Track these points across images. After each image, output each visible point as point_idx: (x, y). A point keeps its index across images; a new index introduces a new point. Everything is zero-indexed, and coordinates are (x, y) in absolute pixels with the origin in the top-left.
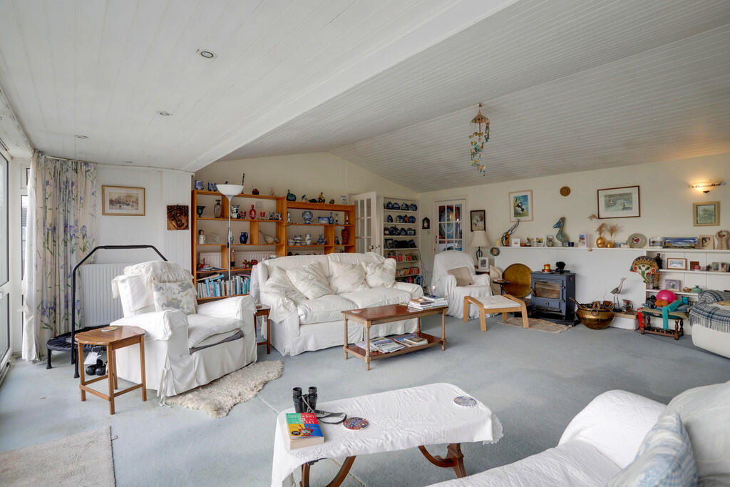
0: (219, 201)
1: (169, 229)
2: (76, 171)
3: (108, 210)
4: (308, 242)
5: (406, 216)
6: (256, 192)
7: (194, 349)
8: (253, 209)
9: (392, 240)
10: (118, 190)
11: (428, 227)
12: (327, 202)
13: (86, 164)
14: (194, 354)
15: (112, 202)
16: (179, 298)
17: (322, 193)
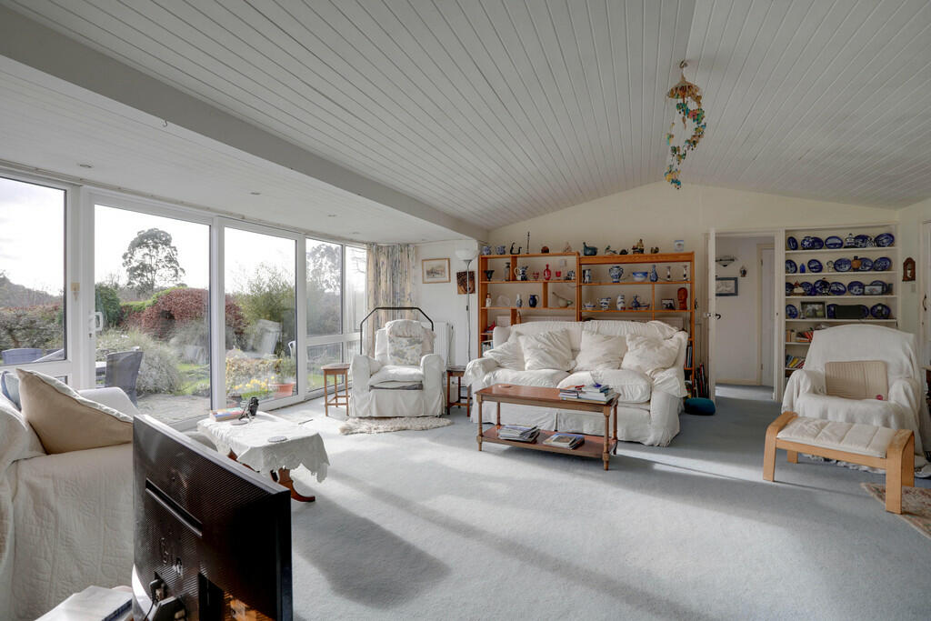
0: (509, 263)
1: (459, 293)
2: (402, 251)
3: (426, 280)
4: (619, 306)
5: (856, 258)
6: (545, 251)
7: (372, 387)
8: (547, 269)
9: (823, 303)
10: (433, 262)
11: (913, 278)
12: (647, 251)
13: (408, 245)
14: (372, 391)
15: (428, 273)
16: (405, 350)
17: (641, 240)
